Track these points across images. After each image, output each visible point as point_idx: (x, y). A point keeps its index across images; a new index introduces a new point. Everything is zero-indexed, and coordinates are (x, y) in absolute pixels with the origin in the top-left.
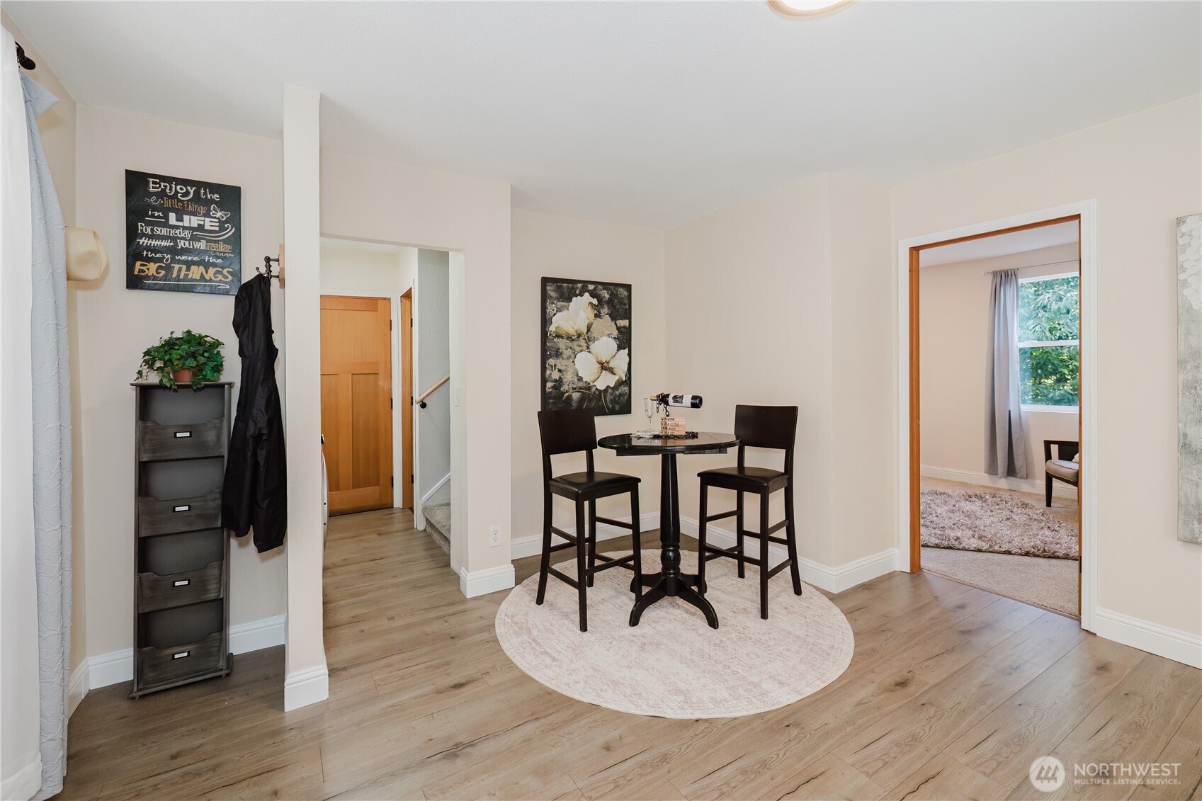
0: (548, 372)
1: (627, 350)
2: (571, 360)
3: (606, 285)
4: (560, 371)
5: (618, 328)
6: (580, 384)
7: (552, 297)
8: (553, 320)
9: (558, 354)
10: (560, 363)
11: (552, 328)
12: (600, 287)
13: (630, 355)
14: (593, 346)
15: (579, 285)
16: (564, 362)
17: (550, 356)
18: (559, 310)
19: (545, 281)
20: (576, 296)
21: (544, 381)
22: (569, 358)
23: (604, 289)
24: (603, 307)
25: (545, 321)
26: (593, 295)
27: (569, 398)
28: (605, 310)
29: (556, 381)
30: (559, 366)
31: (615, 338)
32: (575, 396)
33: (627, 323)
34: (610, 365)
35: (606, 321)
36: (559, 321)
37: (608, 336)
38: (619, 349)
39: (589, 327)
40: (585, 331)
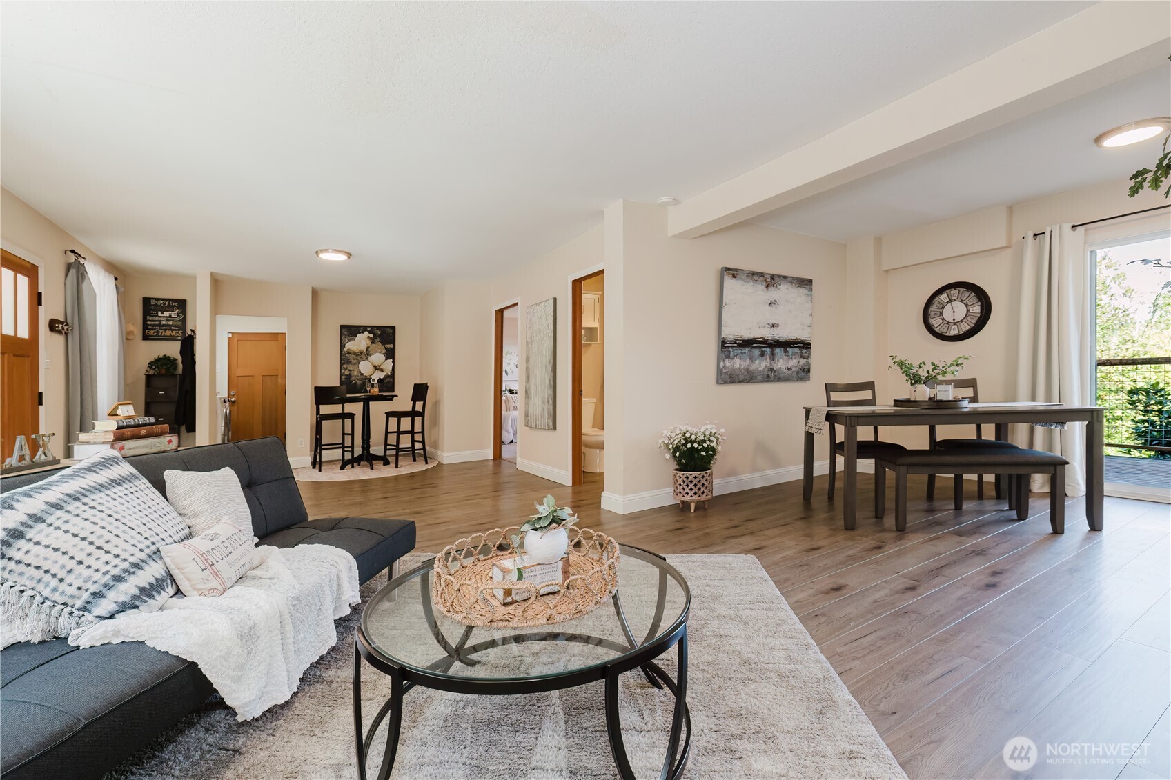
0: (343, 371)
1: (391, 360)
2: (357, 365)
3: (378, 327)
4: (350, 370)
5: (386, 349)
6: (361, 377)
7: (345, 335)
8: (346, 346)
9: (349, 362)
10: (350, 367)
11: (345, 350)
12: (375, 328)
13: (393, 362)
14: (370, 358)
15: (362, 328)
16: (352, 366)
17: (344, 363)
18: (349, 341)
19: (342, 327)
20: (360, 333)
21: (341, 376)
22: (355, 364)
23: (377, 329)
24: (376, 338)
25: (342, 346)
26: (370, 332)
27: (356, 383)
28: (378, 340)
29: (347, 375)
31: (384, 354)
32: (359, 383)
33: (391, 346)
34: (381, 367)
35: (379, 345)
36: (350, 346)
37: (380, 353)
38: (386, 359)
39: (368, 349)
40: (365, 350)
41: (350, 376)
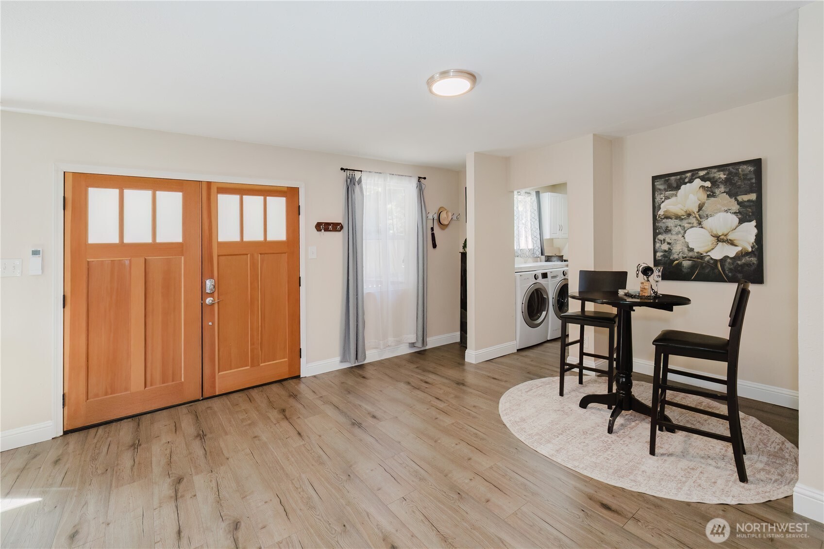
0: (658, 245)
1: (754, 223)
2: (680, 236)
3: (721, 168)
4: (669, 244)
5: (739, 203)
6: (691, 254)
7: (660, 190)
8: (662, 206)
9: (667, 231)
10: (668, 237)
11: (661, 212)
12: (714, 170)
13: (759, 227)
14: (705, 223)
15: (689, 175)
16: (674, 237)
17: (660, 233)
18: (667, 198)
19: (655, 179)
20: (686, 183)
21: (655, 252)
22: (677, 234)
23: (719, 171)
24: (718, 187)
25: (655, 208)
26: (703, 179)
27: (680, 264)
28: (722, 189)
29: (665, 251)
30: (668, 240)
31: (735, 213)
32: (686, 264)
33: (753, 197)
34: (730, 237)
35: (723, 199)
36: (669, 206)
37: (726, 211)
38: (741, 221)
39: (700, 208)
40: (696, 210)
41: (669, 251)
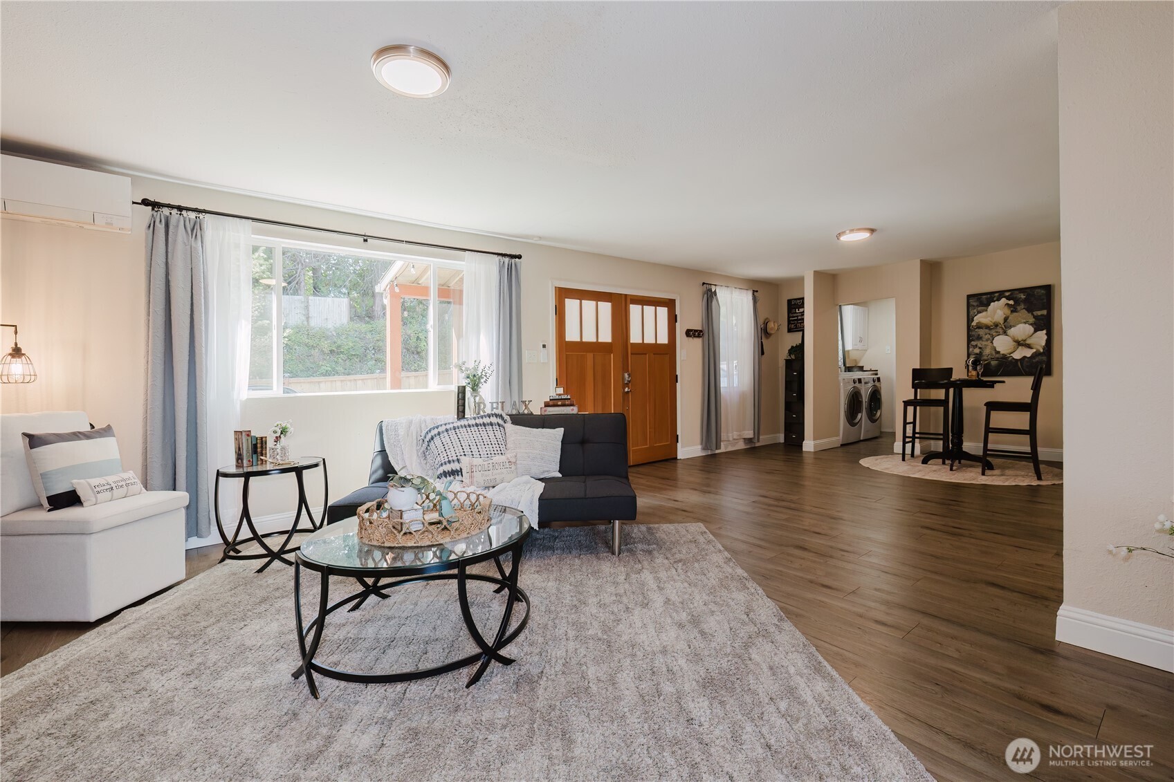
0: (971, 350)
1: (1045, 332)
2: (989, 342)
3: (1021, 290)
4: (980, 348)
5: (1034, 317)
6: (997, 356)
7: (973, 306)
8: (975, 318)
9: (979, 338)
10: (979, 343)
11: (974, 324)
12: (1017, 292)
13: (1049, 334)
14: (1009, 331)
15: (997, 294)
16: (984, 343)
17: (973, 340)
18: (979, 312)
19: (969, 297)
20: (994, 301)
21: (968, 355)
22: (987, 340)
23: (1020, 293)
24: (1019, 305)
25: (970, 319)
26: (1008, 298)
27: (988, 364)
28: (1022, 306)
29: (977, 354)
30: (979, 345)
31: (1031, 324)
32: (994, 363)
33: (1045, 312)
34: (1028, 342)
35: (1023, 313)
36: (981, 318)
37: (1025, 323)
38: (1036, 331)
39: (1006, 319)
40: (1002, 322)
41: (981, 354)
